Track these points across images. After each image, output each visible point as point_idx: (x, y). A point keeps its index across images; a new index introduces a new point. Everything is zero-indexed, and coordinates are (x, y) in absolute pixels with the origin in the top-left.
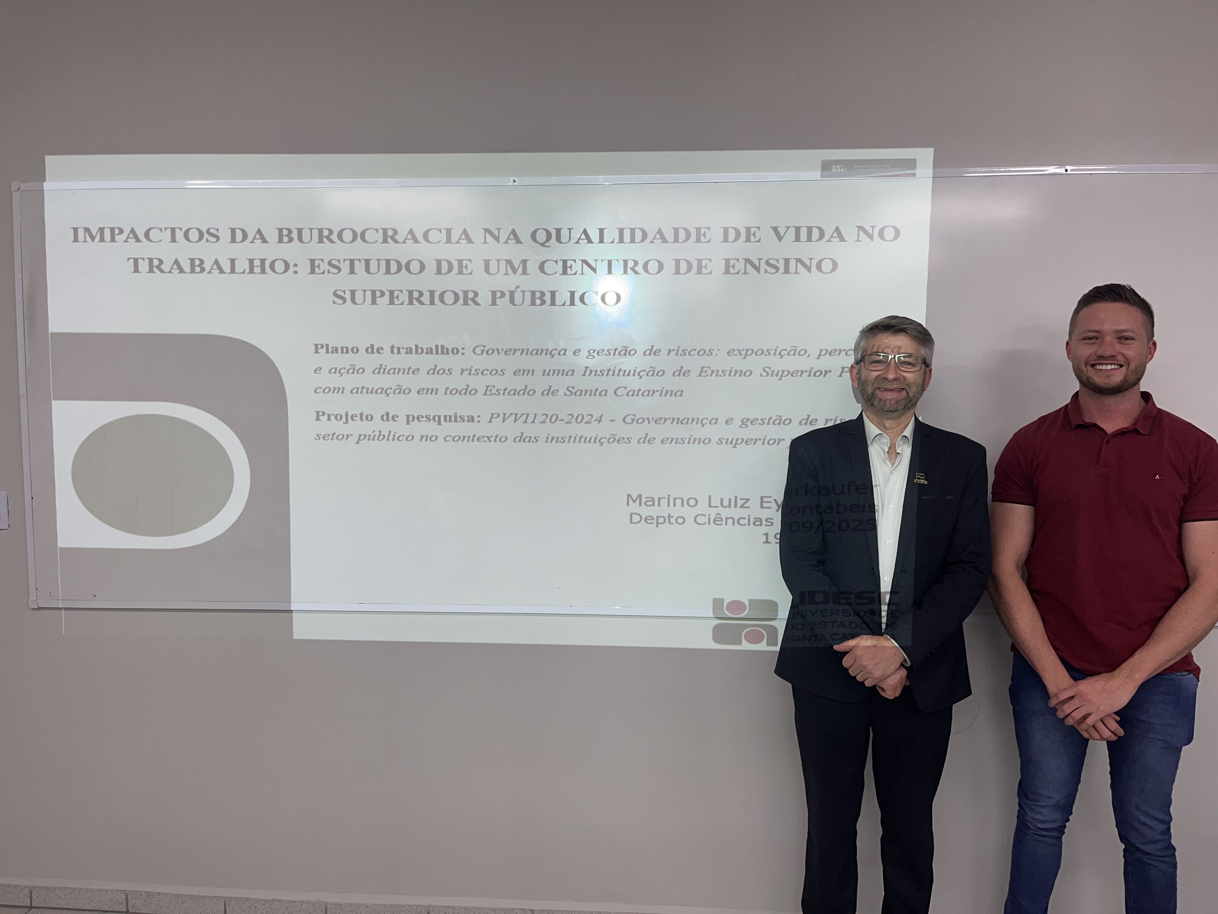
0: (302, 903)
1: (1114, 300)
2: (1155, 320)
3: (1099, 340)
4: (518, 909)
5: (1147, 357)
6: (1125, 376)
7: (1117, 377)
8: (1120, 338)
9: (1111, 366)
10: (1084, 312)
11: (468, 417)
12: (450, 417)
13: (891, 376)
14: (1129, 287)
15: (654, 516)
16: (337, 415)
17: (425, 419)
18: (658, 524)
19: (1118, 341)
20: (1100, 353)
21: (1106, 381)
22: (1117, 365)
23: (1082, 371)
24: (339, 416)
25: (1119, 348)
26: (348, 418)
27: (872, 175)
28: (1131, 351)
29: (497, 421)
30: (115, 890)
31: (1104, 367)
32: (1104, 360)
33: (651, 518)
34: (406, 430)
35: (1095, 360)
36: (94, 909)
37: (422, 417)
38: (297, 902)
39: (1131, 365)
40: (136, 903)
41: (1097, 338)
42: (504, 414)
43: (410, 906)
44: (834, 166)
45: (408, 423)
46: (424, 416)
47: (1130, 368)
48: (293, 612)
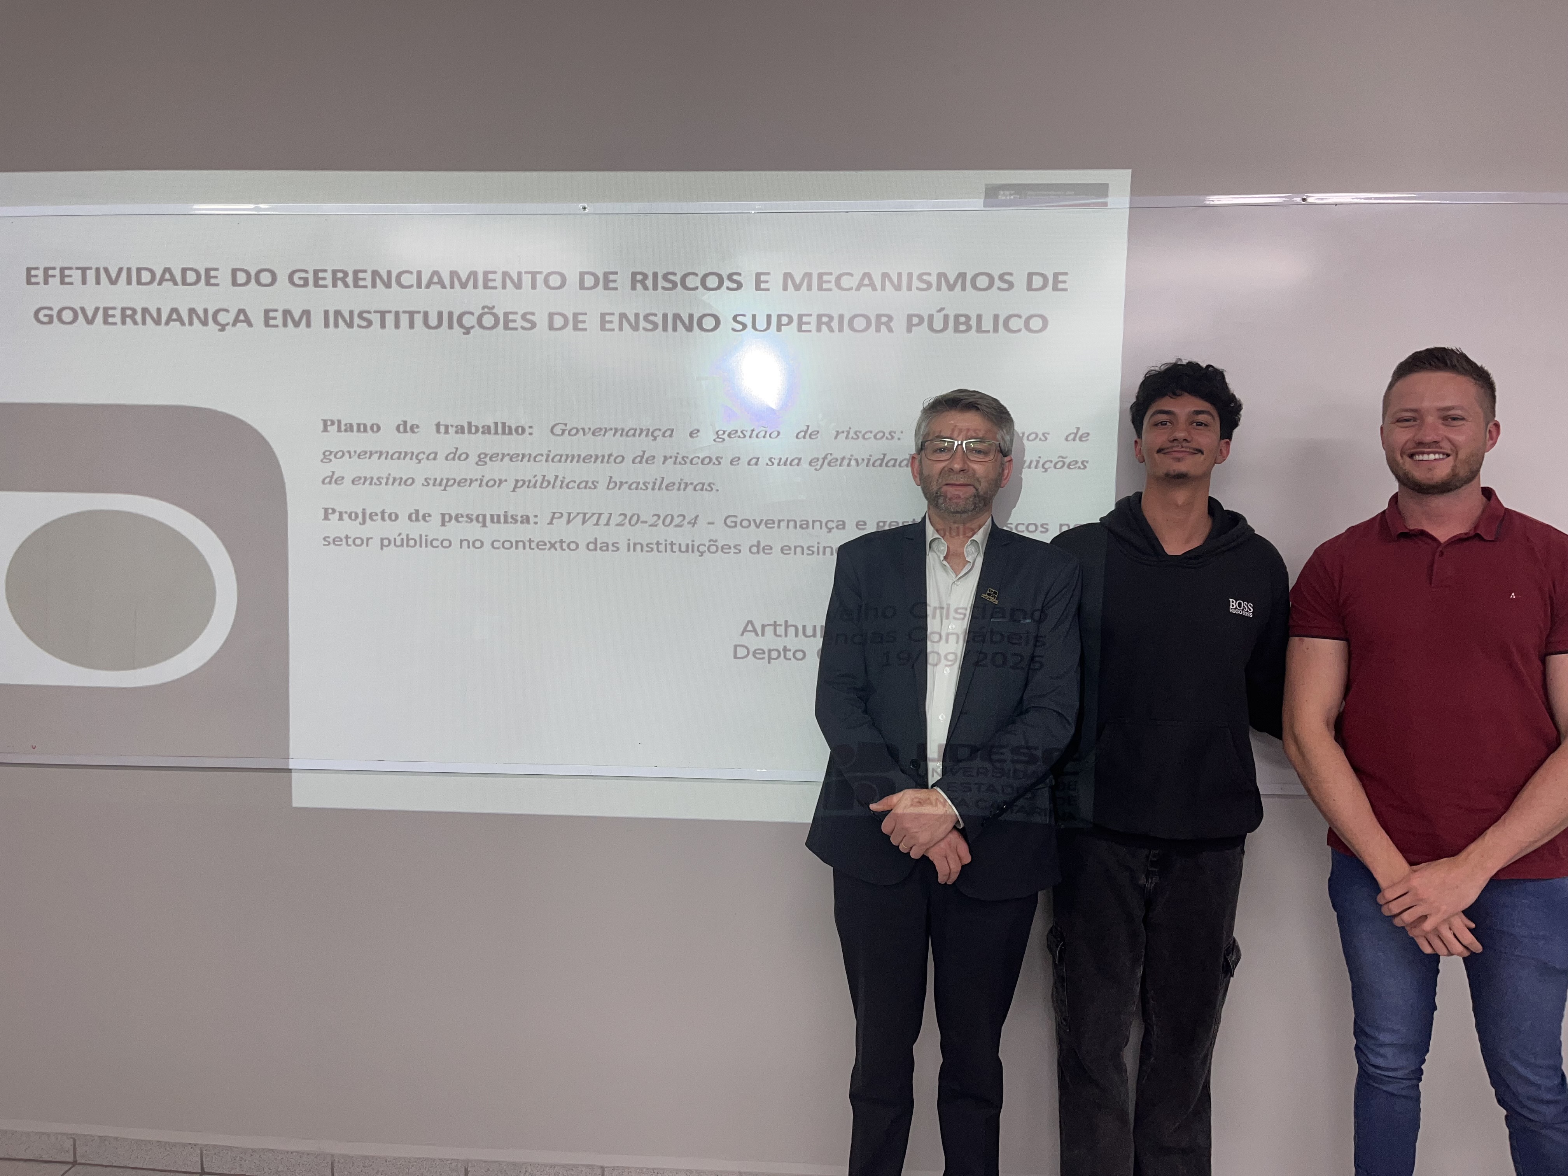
0: (300, 1154)
1: (1437, 368)
2: (1497, 394)
3: (1419, 421)
4: (583, 1165)
5: (1485, 444)
6: (1454, 468)
7: (1442, 470)
8: (1445, 418)
9: (1435, 455)
10: (1399, 384)
11: (522, 517)
12: (499, 516)
13: (957, 466)
14: (1459, 351)
15: (765, 649)
16: (351, 513)
17: (465, 519)
18: (770, 658)
19: (1443, 422)
20: (1419, 438)
21: (1429, 476)
22: (1444, 454)
23: (1398, 464)
24: (353, 515)
25: (1443, 431)
26: (365, 517)
27: (1050, 204)
28: (1462, 435)
29: (560, 523)
30: (59, 1134)
31: (1426, 457)
32: (1425, 448)
33: (761, 652)
34: (441, 533)
35: (1414, 448)
36: (32, 1158)
37: (462, 516)
38: (294, 1153)
39: (1459, 453)
40: (86, 1151)
41: (1415, 419)
42: (569, 514)
43: (441, 1160)
44: (1002, 193)
45: (443, 524)
46: (465, 515)
47: (1460, 457)
48: (293, 771)
